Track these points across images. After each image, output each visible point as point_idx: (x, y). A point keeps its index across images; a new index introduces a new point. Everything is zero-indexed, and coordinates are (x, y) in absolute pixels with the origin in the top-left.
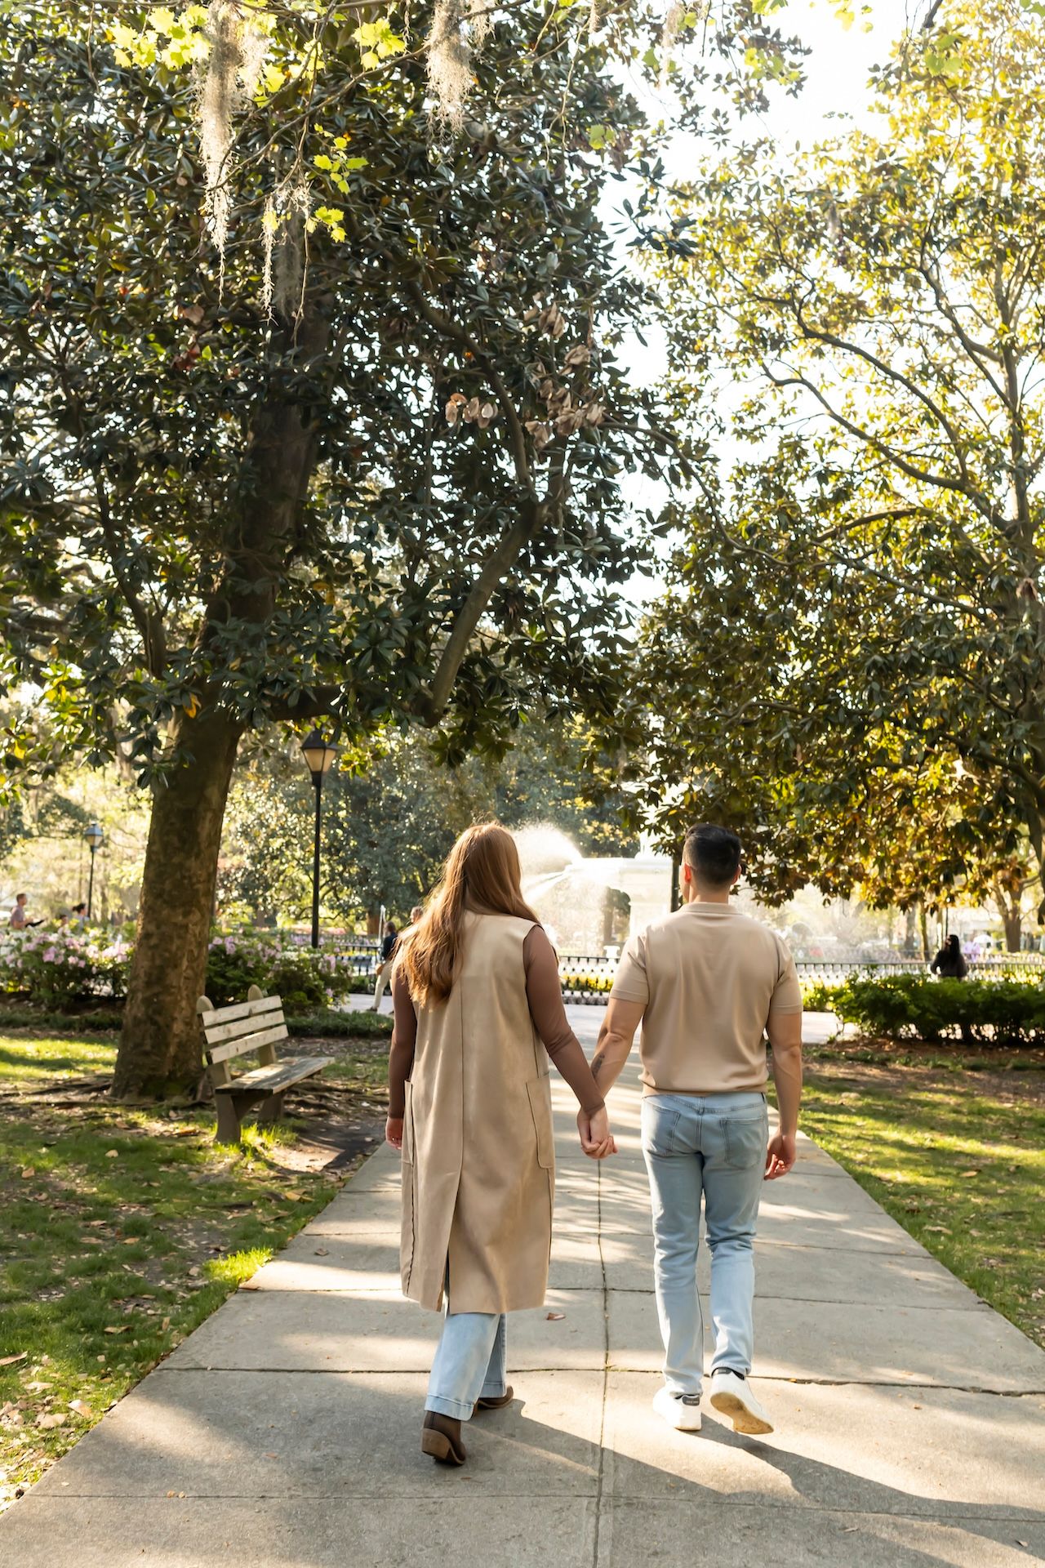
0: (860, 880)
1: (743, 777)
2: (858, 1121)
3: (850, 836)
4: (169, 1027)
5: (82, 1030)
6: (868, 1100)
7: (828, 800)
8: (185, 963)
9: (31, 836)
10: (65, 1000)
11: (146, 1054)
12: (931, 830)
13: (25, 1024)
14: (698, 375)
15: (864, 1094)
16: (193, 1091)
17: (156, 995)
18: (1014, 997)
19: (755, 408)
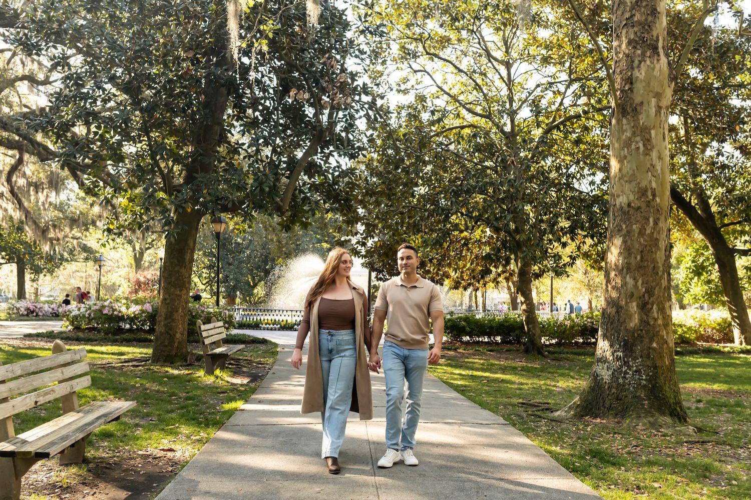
0: (447, 278)
1: (400, 235)
2: (445, 368)
3: (443, 259)
4: (175, 335)
5: (122, 342)
6: (449, 362)
7: (435, 244)
8: (181, 310)
9: (68, 261)
10: (112, 330)
11: (166, 346)
12: (477, 257)
13: (96, 340)
14: (382, 67)
15: (447, 360)
16: (186, 360)
17: (170, 323)
18: (508, 324)
19: (406, 80)
